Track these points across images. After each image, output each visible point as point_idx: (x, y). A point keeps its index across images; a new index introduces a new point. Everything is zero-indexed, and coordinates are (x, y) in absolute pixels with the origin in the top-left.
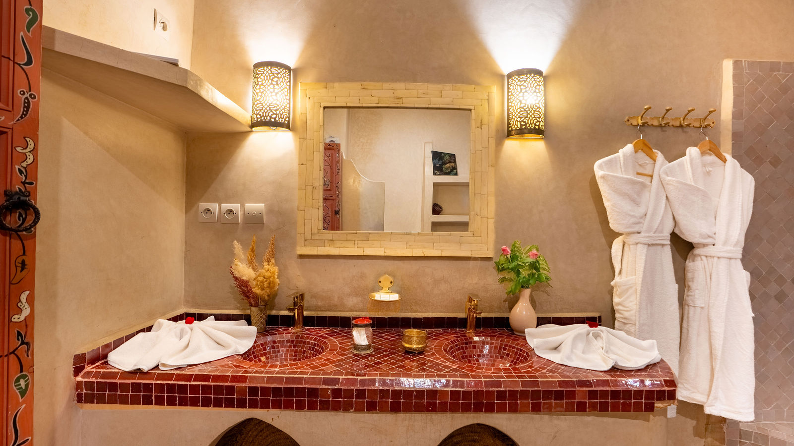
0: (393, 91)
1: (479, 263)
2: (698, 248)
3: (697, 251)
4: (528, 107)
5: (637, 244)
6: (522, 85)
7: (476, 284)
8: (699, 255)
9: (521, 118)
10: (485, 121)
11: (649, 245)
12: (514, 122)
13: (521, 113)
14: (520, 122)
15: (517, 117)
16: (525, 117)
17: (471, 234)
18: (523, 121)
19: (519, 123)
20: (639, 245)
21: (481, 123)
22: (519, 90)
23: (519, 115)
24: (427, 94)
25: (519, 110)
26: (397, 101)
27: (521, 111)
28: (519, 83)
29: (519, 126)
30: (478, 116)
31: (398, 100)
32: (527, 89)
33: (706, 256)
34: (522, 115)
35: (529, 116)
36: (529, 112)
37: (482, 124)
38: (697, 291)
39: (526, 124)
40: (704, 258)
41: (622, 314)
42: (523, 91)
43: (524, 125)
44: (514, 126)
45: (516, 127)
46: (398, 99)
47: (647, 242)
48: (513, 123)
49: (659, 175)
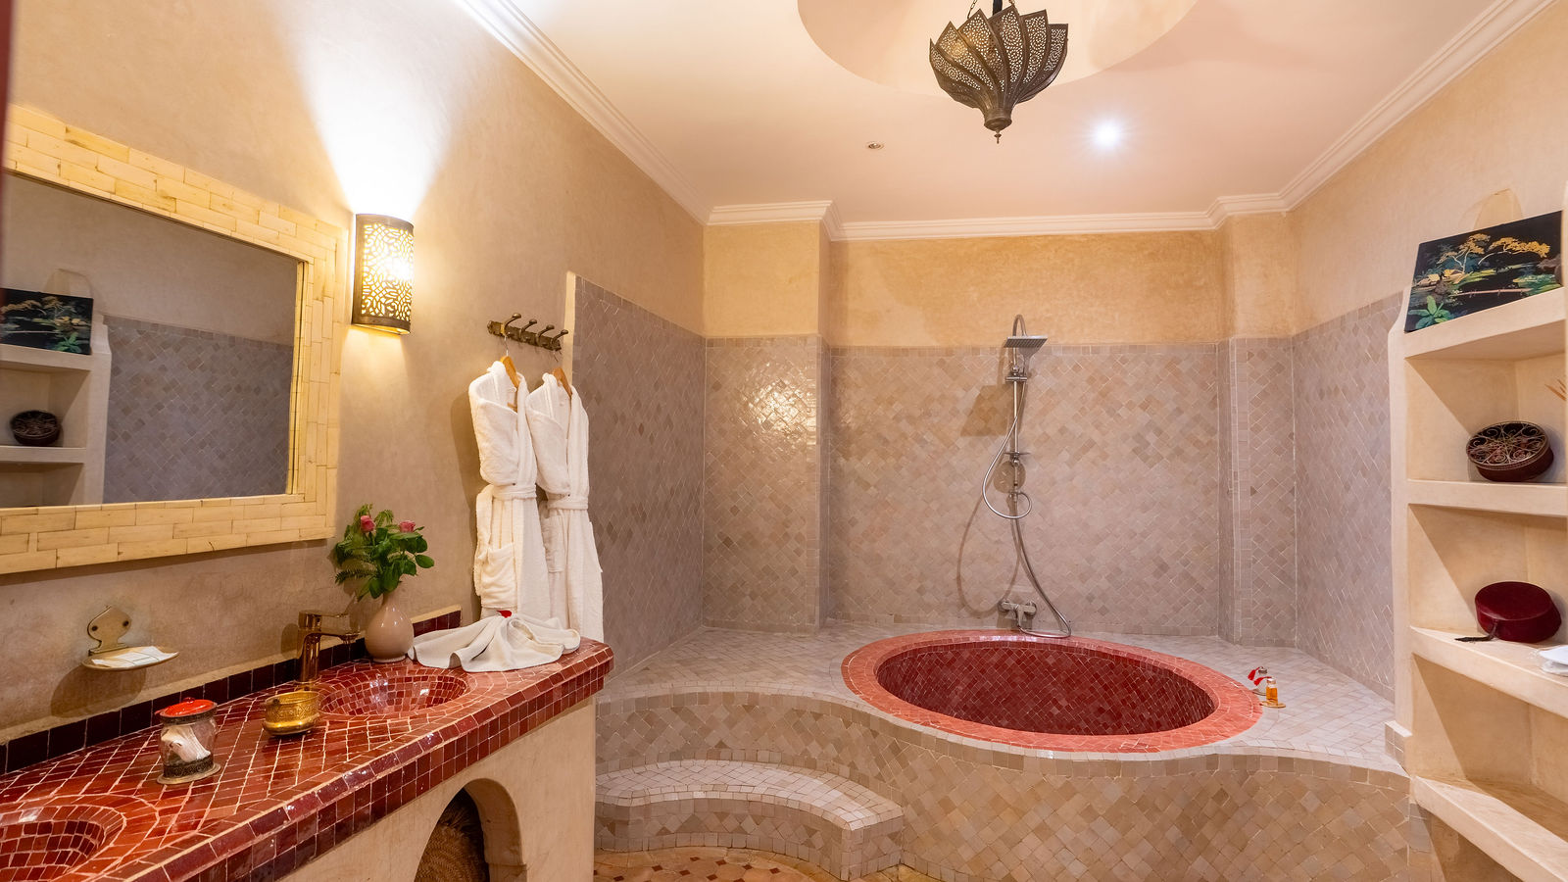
0: (154, 177)
1: (305, 552)
2: (554, 499)
3: (555, 504)
4: (398, 284)
5: (512, 500)
6: (392, 244)
7: (301, 591)
8: (556, 509)
9: (388, 299)
10: (330, 290)
11: (524, 499)
12: (375, 302)
13: (388, 290)
14: (386, 305)
15: (381, 295)
16: (395, 300)
17: (300, 498)
18: (390, 304)
19: (383, 306)
20: (515, 500)
21: (323, 291)
22: (386, 251)
23: (384, 292)
24: (231, 208)
25: (384, 285)
26: (163, 203)
27: (388, 287)
28: (386, 239)
29: (383, 311)
30: (319, 277)
31: (166, 201)
32: (400, 254)
33: (563, 509)
34: (389, 293)
35: (399, 299)
36: (400, 292)
37: (324, 296)
38: (556, 553)
39: (394, 312)
40: (560, 511)
41: (495, 598)
42: (394, 254)
43: (391, 312)
44: (374, 309)
45: (377, 311)
46: (166, 198)
47: (522, 496)
48: (372, 303)
49: (525, 407)
